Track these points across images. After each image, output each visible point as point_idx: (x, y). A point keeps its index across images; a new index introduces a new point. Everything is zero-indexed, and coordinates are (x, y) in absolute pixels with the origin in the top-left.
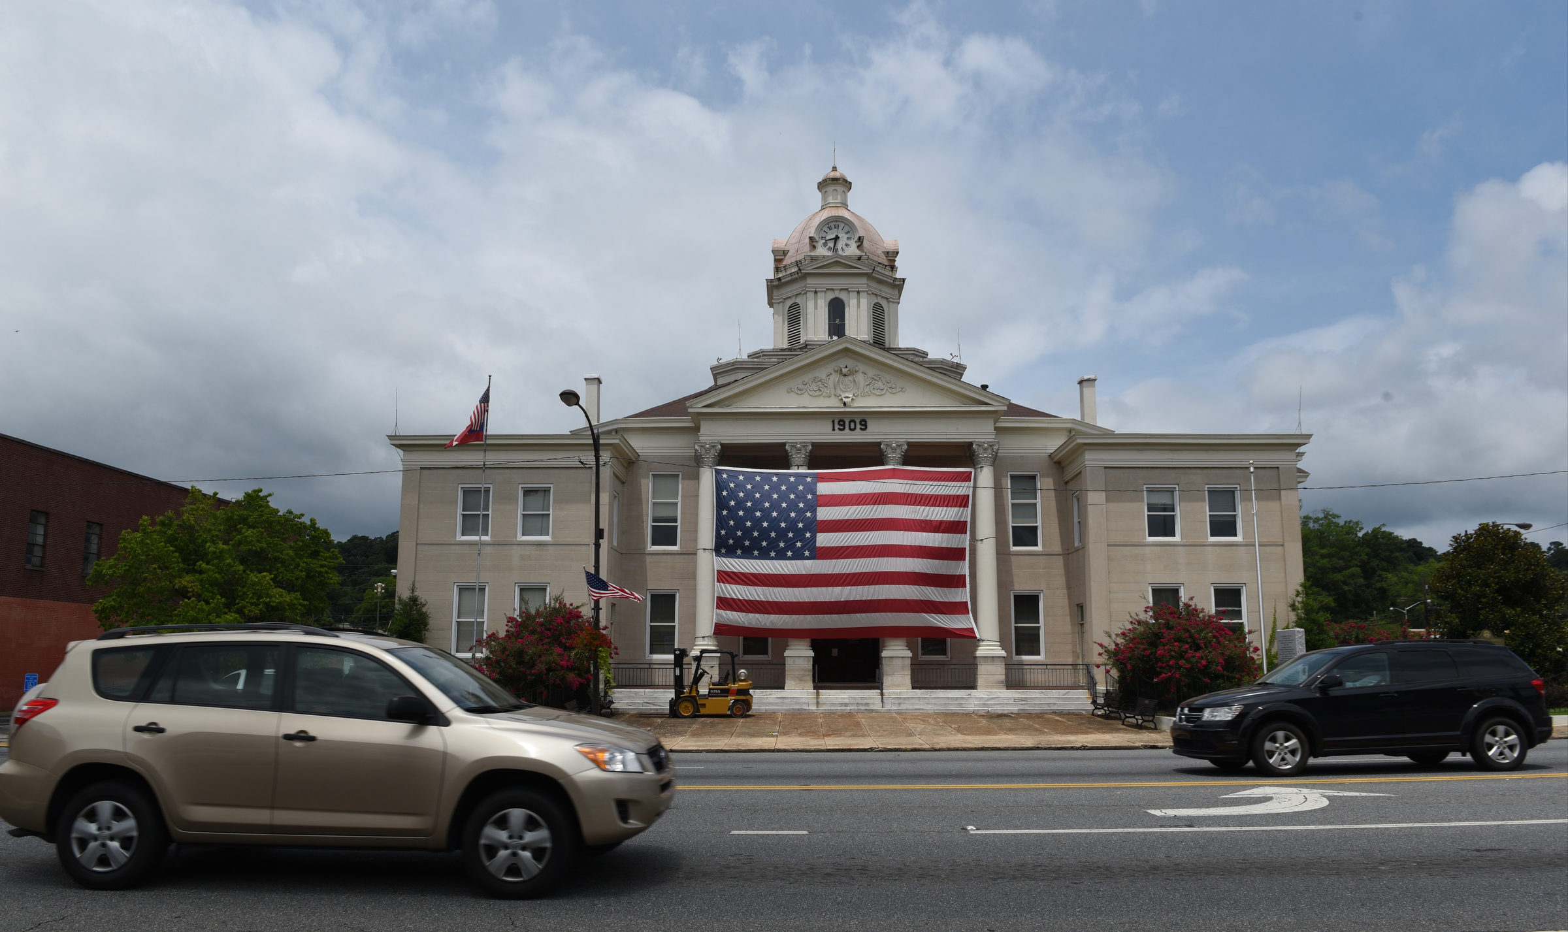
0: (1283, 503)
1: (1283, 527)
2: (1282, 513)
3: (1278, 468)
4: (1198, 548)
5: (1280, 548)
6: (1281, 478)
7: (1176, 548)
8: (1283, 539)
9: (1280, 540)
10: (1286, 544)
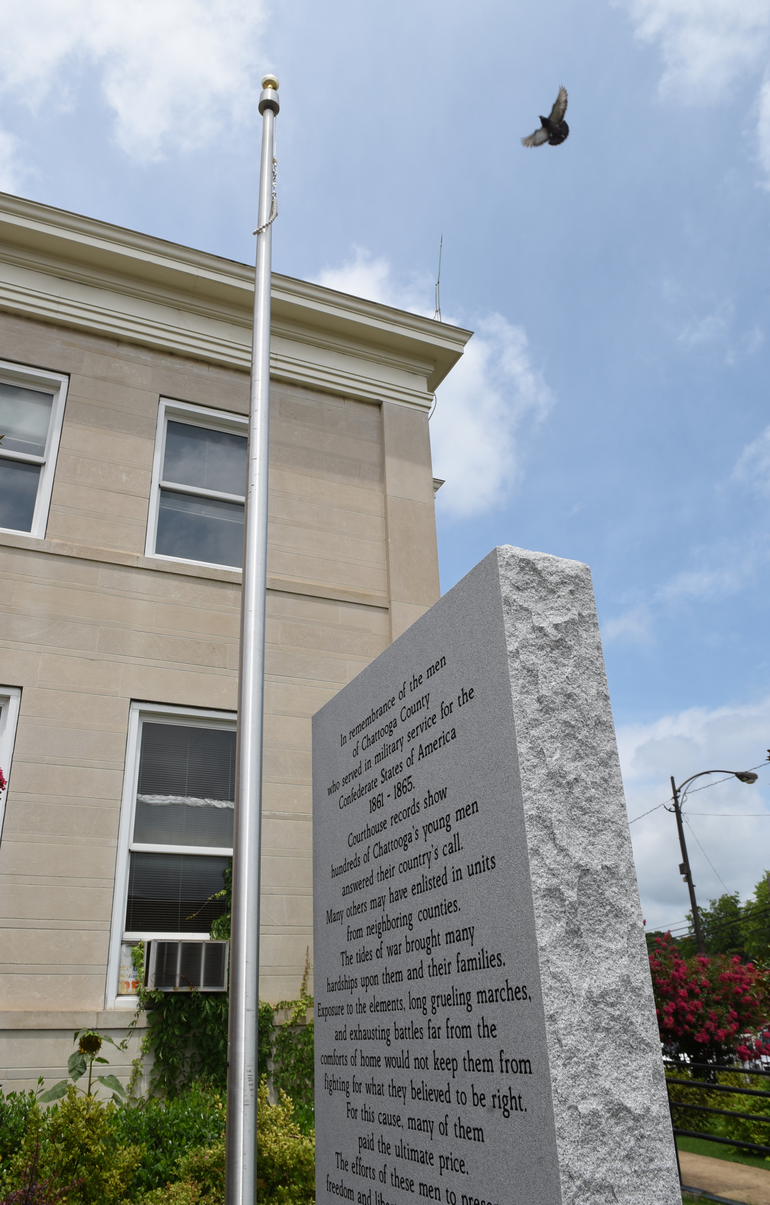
0: (389, 491)
1: (387, 558)
2: (386, 518)
3: (379, 405)
4: (102, 571)
5: (377, 617)
6: (387, 429)
7: (18, 559)
8: (389, 591)
9: (378, 595)
10: (395, 607)
